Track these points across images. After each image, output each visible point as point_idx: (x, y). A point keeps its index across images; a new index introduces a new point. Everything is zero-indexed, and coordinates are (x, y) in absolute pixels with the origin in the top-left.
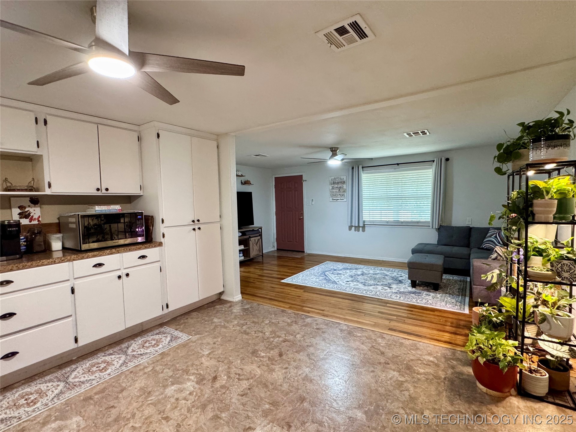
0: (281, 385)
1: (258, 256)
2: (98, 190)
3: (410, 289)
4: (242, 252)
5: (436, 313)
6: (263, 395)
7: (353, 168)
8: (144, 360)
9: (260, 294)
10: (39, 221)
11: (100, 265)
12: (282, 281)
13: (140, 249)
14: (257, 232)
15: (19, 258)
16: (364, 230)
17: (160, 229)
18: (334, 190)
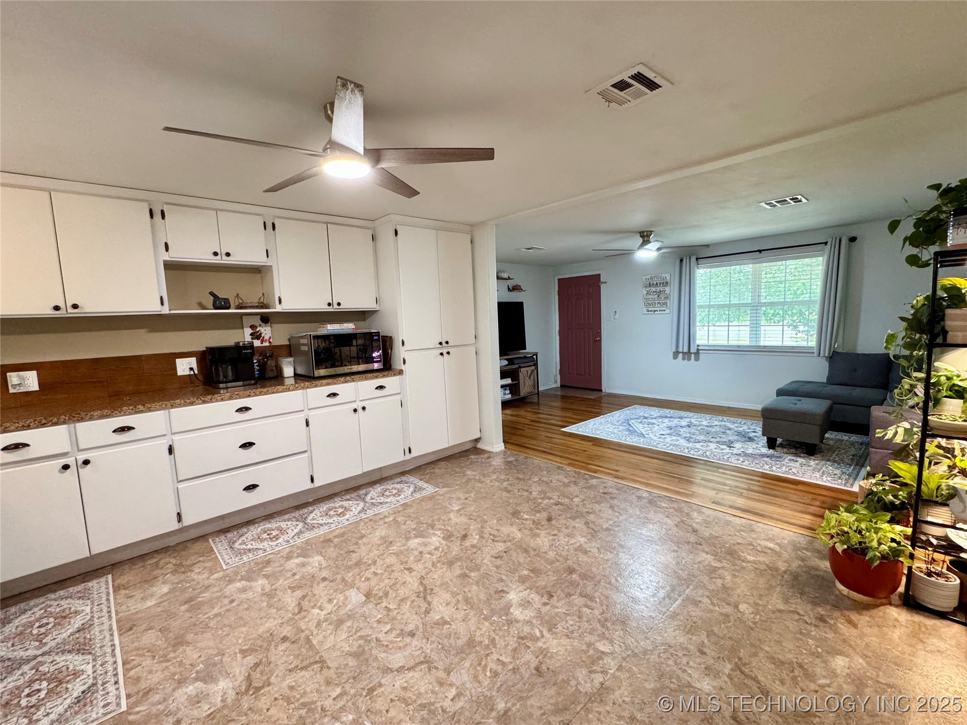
0: (546, 553)
1: (531, 394)
2: (329, 304)
3: (765, 450)
4: (508, 388)
5: (800, 487)
6: (521, 561)
7: (681, 260)
8: (384, 510)
9: (529, 444)
10: (270, 342)
11: (334, 395)
12: (563, 429)
13: (377, 377)
14: (531, 359)
15: (254, 384)
16: (697, 359)
17: (400, 353)
18: (650, 297)
